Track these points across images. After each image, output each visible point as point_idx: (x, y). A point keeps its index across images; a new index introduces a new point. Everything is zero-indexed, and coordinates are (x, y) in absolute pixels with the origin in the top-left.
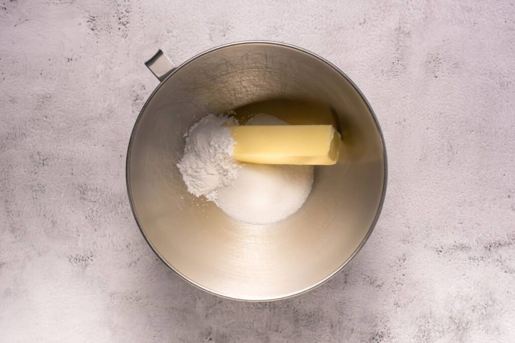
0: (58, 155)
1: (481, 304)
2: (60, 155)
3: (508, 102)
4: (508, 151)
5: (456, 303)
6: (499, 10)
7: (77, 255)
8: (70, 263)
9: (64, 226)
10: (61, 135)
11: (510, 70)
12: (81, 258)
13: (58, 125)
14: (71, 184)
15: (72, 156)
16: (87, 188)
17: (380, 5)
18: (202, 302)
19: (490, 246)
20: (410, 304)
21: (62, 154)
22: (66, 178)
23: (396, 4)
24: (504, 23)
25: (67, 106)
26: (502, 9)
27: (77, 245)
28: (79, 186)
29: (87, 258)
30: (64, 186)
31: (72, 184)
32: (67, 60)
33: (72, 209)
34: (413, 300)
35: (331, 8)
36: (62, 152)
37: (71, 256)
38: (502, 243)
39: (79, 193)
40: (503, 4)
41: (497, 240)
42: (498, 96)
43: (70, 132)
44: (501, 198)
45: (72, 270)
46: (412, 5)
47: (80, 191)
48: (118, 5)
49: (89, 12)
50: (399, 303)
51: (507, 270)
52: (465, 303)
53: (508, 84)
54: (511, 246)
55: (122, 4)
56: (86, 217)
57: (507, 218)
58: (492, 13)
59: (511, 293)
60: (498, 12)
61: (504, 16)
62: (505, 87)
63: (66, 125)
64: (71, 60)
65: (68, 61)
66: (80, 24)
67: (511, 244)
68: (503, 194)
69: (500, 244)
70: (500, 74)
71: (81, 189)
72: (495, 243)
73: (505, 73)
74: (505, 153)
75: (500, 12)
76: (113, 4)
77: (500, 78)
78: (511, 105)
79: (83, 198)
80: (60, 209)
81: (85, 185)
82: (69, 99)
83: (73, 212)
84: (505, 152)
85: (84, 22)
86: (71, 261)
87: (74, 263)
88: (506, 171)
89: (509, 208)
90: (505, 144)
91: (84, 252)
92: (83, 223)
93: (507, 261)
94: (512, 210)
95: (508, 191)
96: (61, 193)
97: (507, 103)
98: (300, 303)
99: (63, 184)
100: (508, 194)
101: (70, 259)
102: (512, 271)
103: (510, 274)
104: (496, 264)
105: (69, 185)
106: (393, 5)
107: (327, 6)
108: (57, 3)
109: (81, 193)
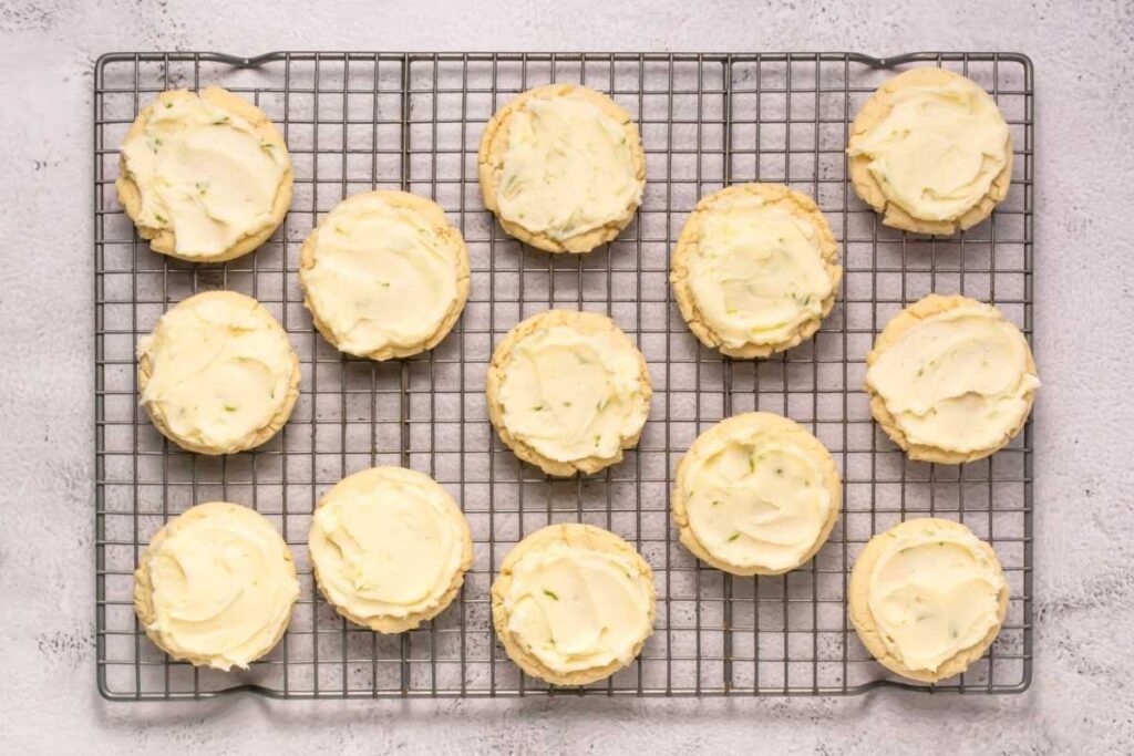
0: (12, 393)
1: (1021, 748)
2: (18, 393)
3: (1084, 267)
4: (1085, 384)
5: (963, 745)
6: (1062, 50)
7: (58, 634)
8: (41, 653)
9: (27, 564)
10: (19, 347)
11: (1090, 191)
12: (68, 640)
13: (13, 321)
14: (43, 463)
15: (46, 396)
16: (82, 472)
17: (783, 37)
18: (359, 746)
19: (1044, 611)
20: (854, 748)
21: (22, 391)
22: (30, 449)
23: (819, 35)
24: (1076, 80)
25: (33, 276)
26: (1069, 48)
27: (59, 608)
28: (63, 468)
29: (82, 641)
30: (27, 467)
31: (47, 464)
32: (36, 166)
33: (47, 524)
34: (861, 740)
35: (665, 43)
36: (21, 387)
37: (42, 634)
38: (1071, 602)
39: (64, 484)
40: (1072, 36)
41: (1060, 596)
42: (1062, 253)
43: (41, 339)
44: (1068, 496)
45: (46, 670)
46: (858, 38)
47: (67, 480)
48: (159, 36)
49: (88, 51)
50: (826, 748)
51: (1086, 669)
52: (983, 746)
53: (1084, 226)
54: (1094, 611)
55: (167, 33)
56: (81, 544)
57: (1083, 544)
58: (1048, 57)
59: (1092, 723)
60: (1063, 53)
61: (1076, 63)
62: (1078, 232)
63: (31, 321)
64: (45, 164)
65: (37, 169)
66: (66, 80)
67: (1093, 605)
68: (1075, 487)
69: (1066, 606)
70: (1065, 201)
71: (68, 476)
72: (1056, 605)
73: (1078, 199)
74: (1079, 391)
75: (1068, 54)
76: (145, 34)
77: (1067, 212)
78: (1092, 276)
79: (72, 496)
80: (18, 523)
81: (77, 465)
82: (39, 259)
83: (48, 529)
84: (1078, 387)
85: (75, 74)
86: (43, 646)
87: (51, 653)
88: (1079, 431)
89: (1087, 521)
90: (1078, 369)
91: (75, 625)
92: (71, 556)
93: (1083, 645)
94: (1095, 526)
95: (1085, 479)
96: (20, 483)
97: (1083, 272)
98: (592, 747)
99: (25, 463)
100: (1087, 487)
101: (41, 643)
102: (1095, 671)
103: (1090, 677)
104: (1058, 652)
105: (38, 464)
106: (812, 38)
107: (656, 40)
108: (11, 30)
109: (68, 485)
